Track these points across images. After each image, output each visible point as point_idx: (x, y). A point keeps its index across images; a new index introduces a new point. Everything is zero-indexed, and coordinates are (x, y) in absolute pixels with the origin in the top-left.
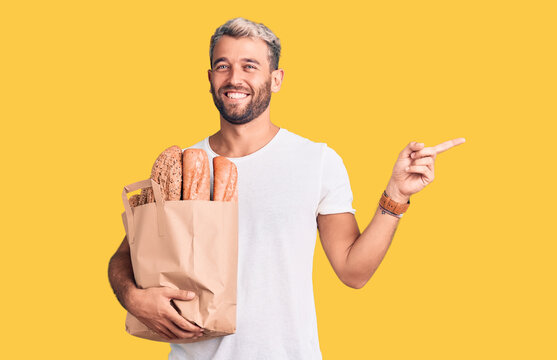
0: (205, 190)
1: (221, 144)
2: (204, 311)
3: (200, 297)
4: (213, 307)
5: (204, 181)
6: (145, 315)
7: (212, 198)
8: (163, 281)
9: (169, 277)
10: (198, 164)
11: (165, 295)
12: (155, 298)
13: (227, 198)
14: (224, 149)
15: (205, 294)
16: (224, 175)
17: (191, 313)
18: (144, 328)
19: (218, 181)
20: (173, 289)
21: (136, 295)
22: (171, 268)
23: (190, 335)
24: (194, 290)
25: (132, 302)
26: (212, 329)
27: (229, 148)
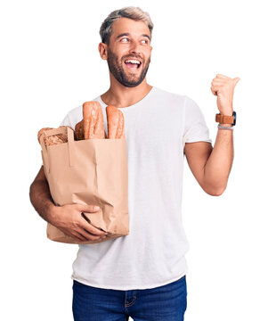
0: (100, 131)
1: (111, 99)
2: (107, 220)
3: (103, 209)
4: (113, 216)
5: (99, 124)
6: (63, 226)
7: (107, 137)
8: (76, 200)
9: (80, 196)
10: (93, 112)
11: (77, 210)
12: (70, 213)
13: (118, 136)
14: (113, 102)
15: (107, 207)
16: (115, 119)
17: (97, 221)
18: (62, 235)
19: (111, 124)
20: (83, 205)
21: (55, 211)
22: (80, 190)
23: (97, 238)
24: (98, 204)
25: (54, 216)
26: (113, 232)
27: (118, 101)
